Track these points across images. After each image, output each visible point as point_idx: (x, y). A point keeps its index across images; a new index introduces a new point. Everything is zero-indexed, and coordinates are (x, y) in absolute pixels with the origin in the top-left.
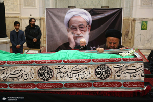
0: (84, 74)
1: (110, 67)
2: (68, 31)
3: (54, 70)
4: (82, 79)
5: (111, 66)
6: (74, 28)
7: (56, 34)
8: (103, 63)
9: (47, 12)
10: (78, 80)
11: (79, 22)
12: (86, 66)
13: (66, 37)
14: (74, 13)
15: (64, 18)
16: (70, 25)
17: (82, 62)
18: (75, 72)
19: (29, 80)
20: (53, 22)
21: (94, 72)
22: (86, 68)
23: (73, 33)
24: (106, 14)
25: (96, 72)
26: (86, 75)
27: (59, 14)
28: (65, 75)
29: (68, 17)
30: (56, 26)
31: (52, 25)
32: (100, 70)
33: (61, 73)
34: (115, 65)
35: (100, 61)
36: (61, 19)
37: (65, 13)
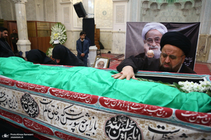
0: (85, 125)
1: (140, 126)
2: (145, 42)
3: (39, 104)
4: (80, 134)
5: (142, 122)
6: (151, 41)
7: (133, 45)
8: (122, 112)
9: (128, 26)
10: (75, 132)
11: (156, 35)
12: (87, 110)
13: (143, 47)
14: (151, 27)
15: (142, 31)
16: (147, 38)
17: (80, 100)
18: (70, 117)
19: (14, 110)
20: (132, 34)
21: (103, 126)
22: (87, 115)
23: (149, 45)
24: (183, 29)
25: (107, 128)
26: (88, 128)
27: (138, 27)
28: (56, 117)
29: (145, 30)
30: (134, 38)
31: (131, 37)
32: (117, 127)
33: (49, 111)
34: (154, 125)
35: (117, 107)
36: (139, 32)
37: (143, 26)
